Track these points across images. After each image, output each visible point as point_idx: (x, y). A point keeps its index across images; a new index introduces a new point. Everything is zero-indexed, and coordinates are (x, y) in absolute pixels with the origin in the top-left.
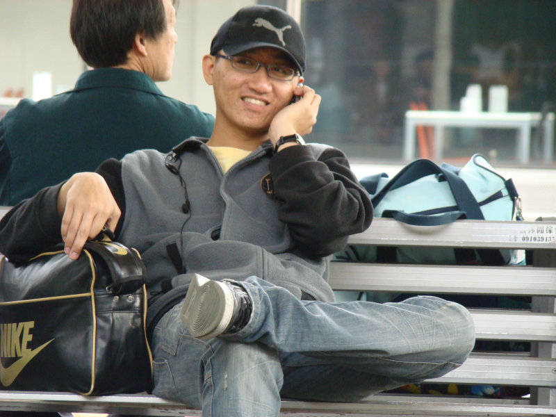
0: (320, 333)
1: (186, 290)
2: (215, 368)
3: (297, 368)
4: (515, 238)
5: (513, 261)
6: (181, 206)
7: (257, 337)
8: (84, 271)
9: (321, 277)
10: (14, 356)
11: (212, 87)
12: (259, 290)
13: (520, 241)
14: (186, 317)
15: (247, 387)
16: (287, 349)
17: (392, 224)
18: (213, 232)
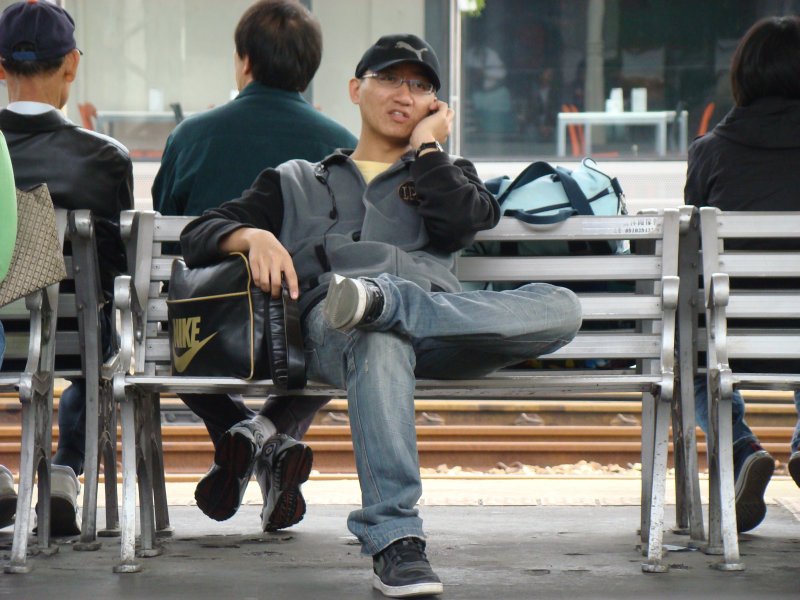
0: (445, 319)
1: (327, 286)
2: (357, 356)
3: (430, 350)
4: (620, 230)
5: (619, 250)
6: (328, 212)
7: (390, 326)
8: (241, 272)
9: (448, 270)
10: (185, 346)
11: (358, 107)
12: (390, 284)
13: (623, 233)
14: (327, 312)
15: (385, 369)
16: (418, 335)
17: (513, 222)
18: (355, 233)
